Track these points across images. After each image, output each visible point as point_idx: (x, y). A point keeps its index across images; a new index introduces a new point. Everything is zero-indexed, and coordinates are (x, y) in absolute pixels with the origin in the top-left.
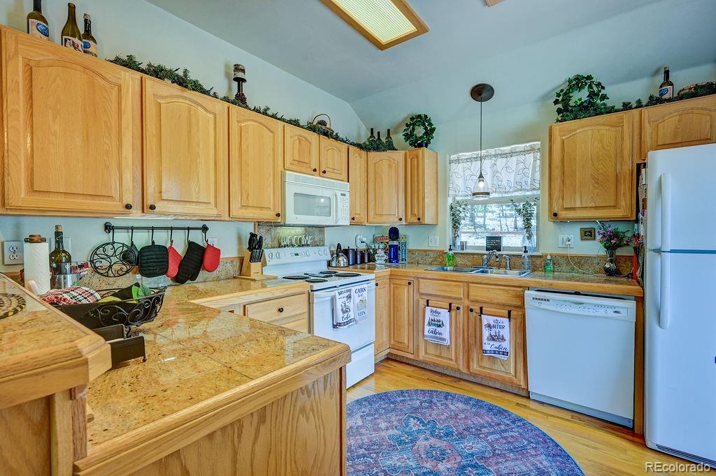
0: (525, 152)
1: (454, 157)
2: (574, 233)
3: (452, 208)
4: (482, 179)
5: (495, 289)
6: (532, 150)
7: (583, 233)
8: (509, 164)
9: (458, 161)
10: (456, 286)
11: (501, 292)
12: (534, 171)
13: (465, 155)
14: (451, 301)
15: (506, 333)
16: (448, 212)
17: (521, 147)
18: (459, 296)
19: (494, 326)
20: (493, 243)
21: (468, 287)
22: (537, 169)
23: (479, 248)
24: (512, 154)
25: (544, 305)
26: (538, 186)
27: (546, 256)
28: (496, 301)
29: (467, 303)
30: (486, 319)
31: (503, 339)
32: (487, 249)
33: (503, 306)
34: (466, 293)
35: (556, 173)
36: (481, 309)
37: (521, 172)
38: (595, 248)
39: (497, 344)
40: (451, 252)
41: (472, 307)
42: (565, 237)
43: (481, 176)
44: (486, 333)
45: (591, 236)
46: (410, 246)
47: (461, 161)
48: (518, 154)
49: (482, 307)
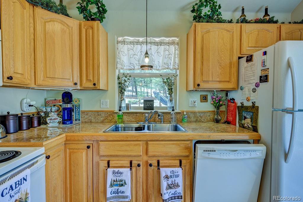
0: (169, 44)
1: (120, 39)
2: (197, 97)
3: (119, 78)
4: (147, 55)
5: (171, 144)
6: (173, 43)
7: (202, 97)
8: (159, 51)
9: (124, 42)
10: (136, 145)
11: (174, 146)
12: (175, 58)
13: (129, 39)
14: (130, 159)
15: (180, 180)
16: (117, 81)
17: (167, 39)
18: (139, 154)
19: (171, 177)
20: (148, 104)
21: (147, 144)
22: (176, 56)
23: (139, 108)
24: (161, 43)
25: (212, 155)
26: (177, 67)
27: (183, 112)
28: (170, 154)
29: (145, 158)
30: (164, 171)
31: (178, 186)
32: (145, 109)
33: (174, 157)
34: (145, 151)
35: (199, 56)
36: (158, 162)
37: (167, 57)
39: (173, 191)
40: (121, 112)
41: (150, 162)
43: (147, 53)
44: (164, 184)
45: (205, 99)
46: (83, 108)
47: (126, 43)
48: (165, 44)
49: (159, 160)
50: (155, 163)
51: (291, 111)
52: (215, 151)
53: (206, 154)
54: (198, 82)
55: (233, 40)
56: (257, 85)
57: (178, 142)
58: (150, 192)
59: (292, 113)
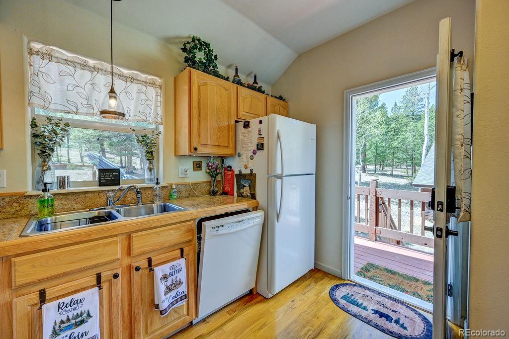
0: (145, 83)
1: (36, 46)
2: (189, 165)
4: (114, 95)
5: (166, 230)
6: (153, 84)
7: (195, 165)
8: (128, 90)
9: (50, 56)
11: (172, 231)
12: (156, 107)
16: (29, 131)
17: (143, 76)
19: (171, 274)
20: (109, 176)
22: (159, 105)
24: (133, 80)
25: (221, 231)
26: (160, 120)
27: (171, 186)
28: (167, 245)
30: (159, 272)
31: (181, 283)
32: (101, 185)
33: (171, 248)
35: (195, 112)
36: (150, 261)
37: (143, 103)
38: (201, 177)
39: (173, 293)
40: (47, 194)
42: (183, 168)
43: (112, 91)
44: (161, 287)
45: (199, 167)
47: (54, 59)
48: (139, 82)
49: (150, 258)
50: (144, 263)
51: (280, 177)
52: (223, 226)
53: (214, 232)
54: (195, 145)
55: (230, 101)
56: (254, 153)
57: (178, 225)
58: (136, 310)
59: (281, 178)
